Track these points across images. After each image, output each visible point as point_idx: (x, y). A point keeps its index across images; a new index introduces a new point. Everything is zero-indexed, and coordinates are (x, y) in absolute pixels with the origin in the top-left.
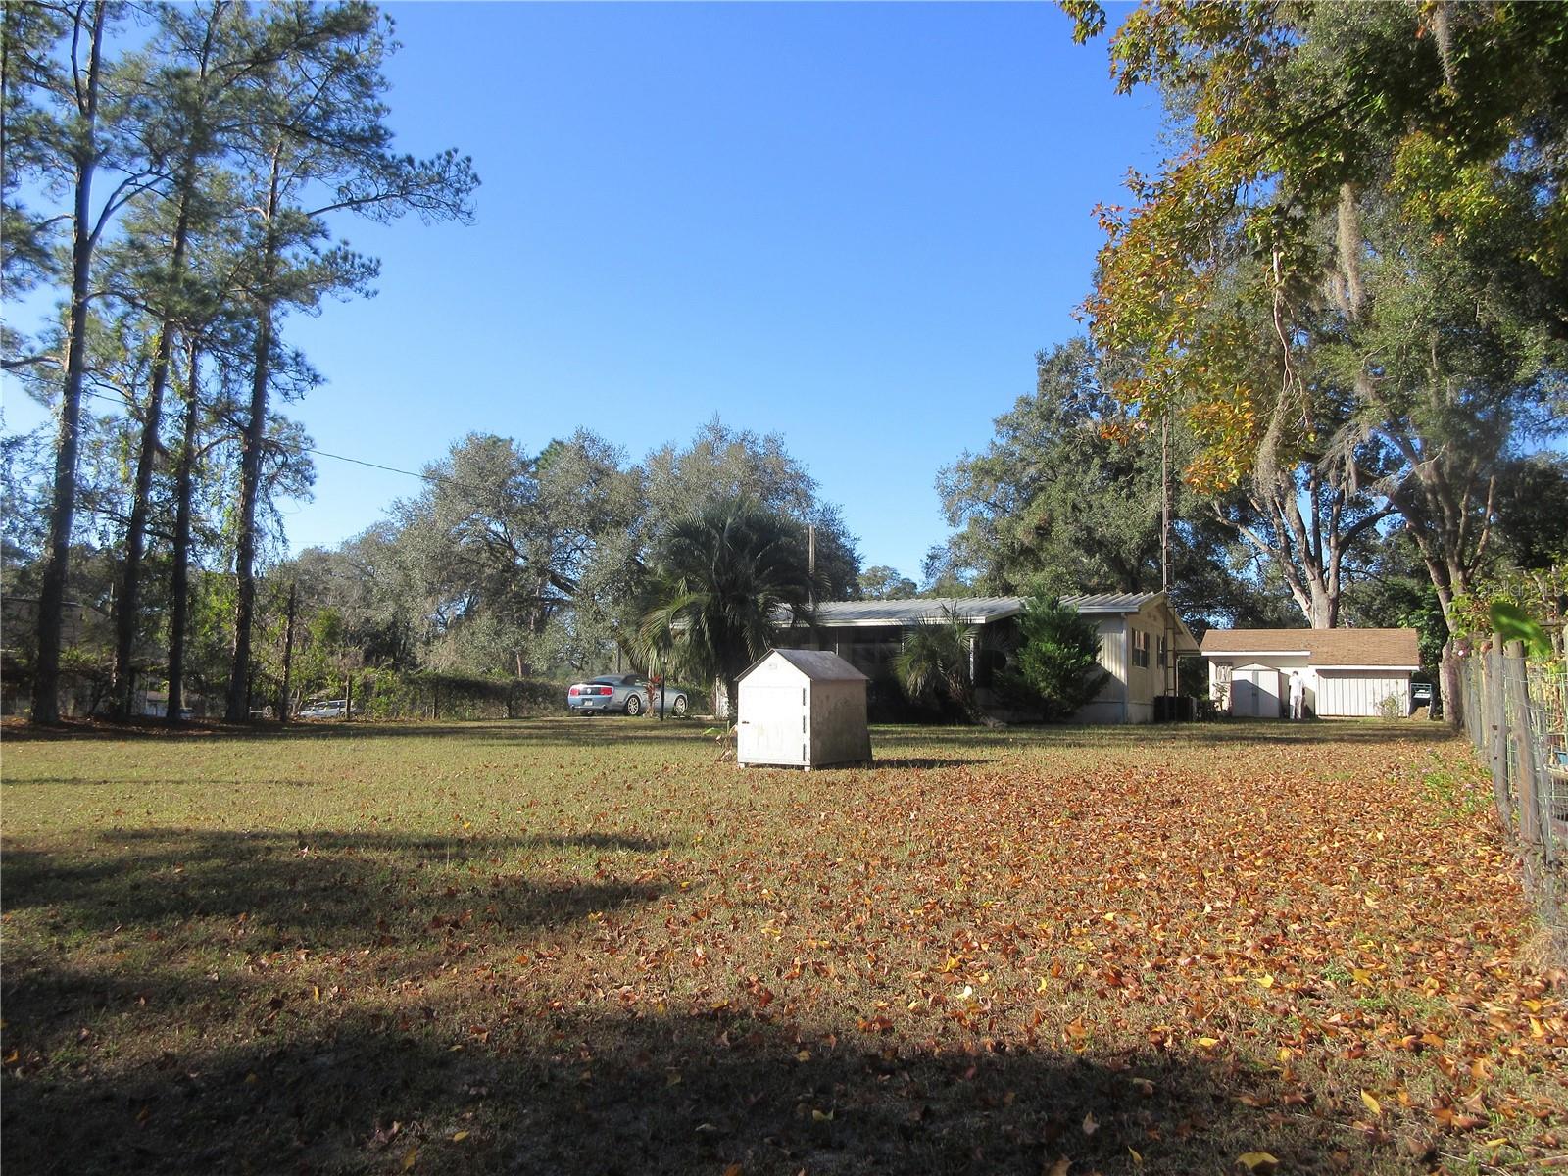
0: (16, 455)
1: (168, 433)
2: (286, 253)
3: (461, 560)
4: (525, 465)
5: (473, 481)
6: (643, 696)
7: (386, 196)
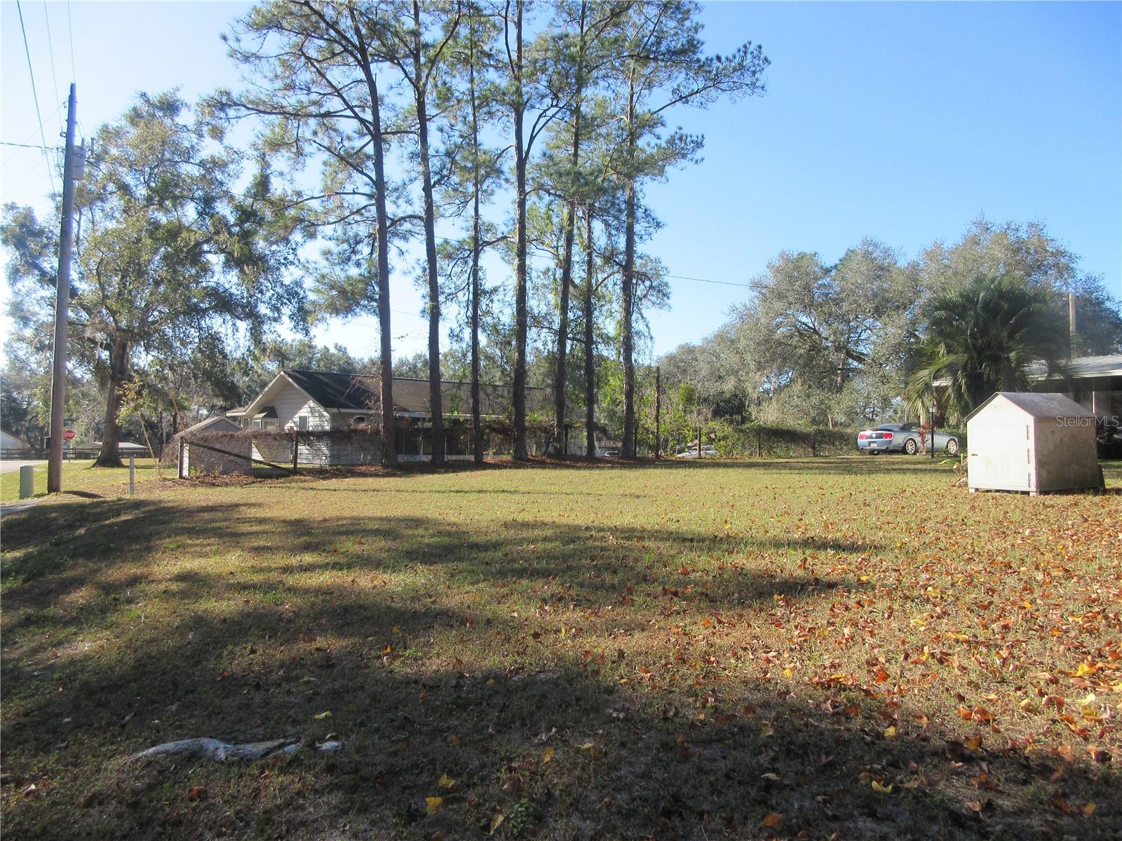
0: (495, 298)
1: (578, 274)
2: (641, 143)
3: (780, 344)
4: (828, 271)
5: (785, 286)
6: (918, 440)
7: (704, 88)
